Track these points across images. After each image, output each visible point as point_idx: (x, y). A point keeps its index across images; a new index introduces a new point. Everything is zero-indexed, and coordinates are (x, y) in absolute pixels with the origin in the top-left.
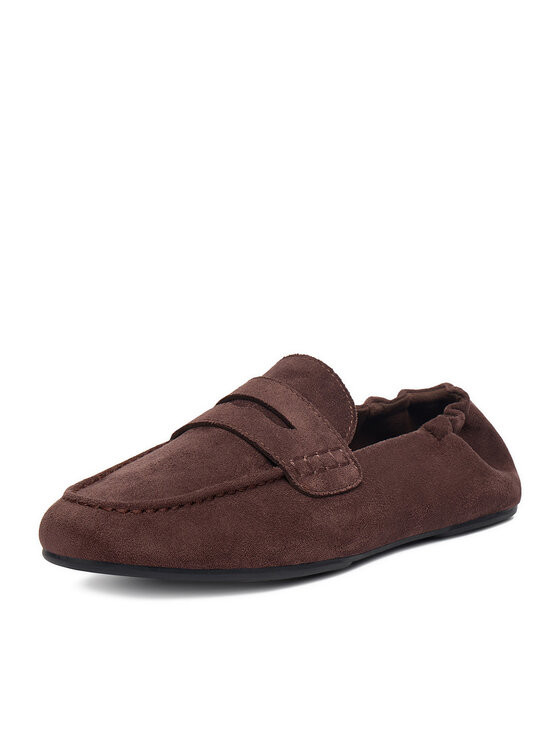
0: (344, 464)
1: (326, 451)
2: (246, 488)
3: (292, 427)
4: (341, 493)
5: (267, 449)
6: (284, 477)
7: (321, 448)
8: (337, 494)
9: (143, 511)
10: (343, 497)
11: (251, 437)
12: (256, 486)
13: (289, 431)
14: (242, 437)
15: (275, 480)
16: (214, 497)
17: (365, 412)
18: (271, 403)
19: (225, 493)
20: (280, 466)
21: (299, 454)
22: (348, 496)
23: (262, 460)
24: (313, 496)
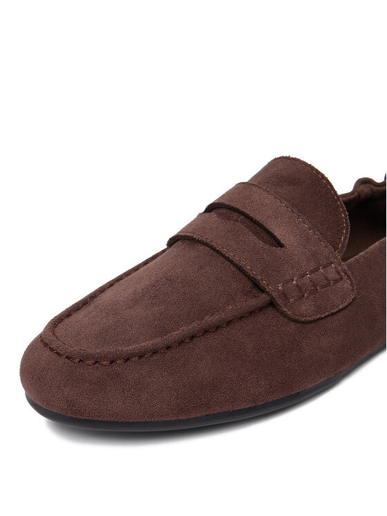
0: (336, 281)
1: (317, 269)
2: (229, 323)
3: (282, 246)
4: (333, 314)
5: (253, 273)
6: (272, 304)
7: (313, 265)
8: (328, 316)
9: (112, 362)
10: (336, 317)
11: (236, 259)
12: (241, 318)
13: (278, 250)
14: (227, 259)
15: (261, 309)
16: (192, 338)
17: (355, 198)
18: (258, 218)
19: (206, 331)
20: (267, 293)
21: (288, 277)
22: (340, 314)
23: (249, 285)
24: (303, 323)
